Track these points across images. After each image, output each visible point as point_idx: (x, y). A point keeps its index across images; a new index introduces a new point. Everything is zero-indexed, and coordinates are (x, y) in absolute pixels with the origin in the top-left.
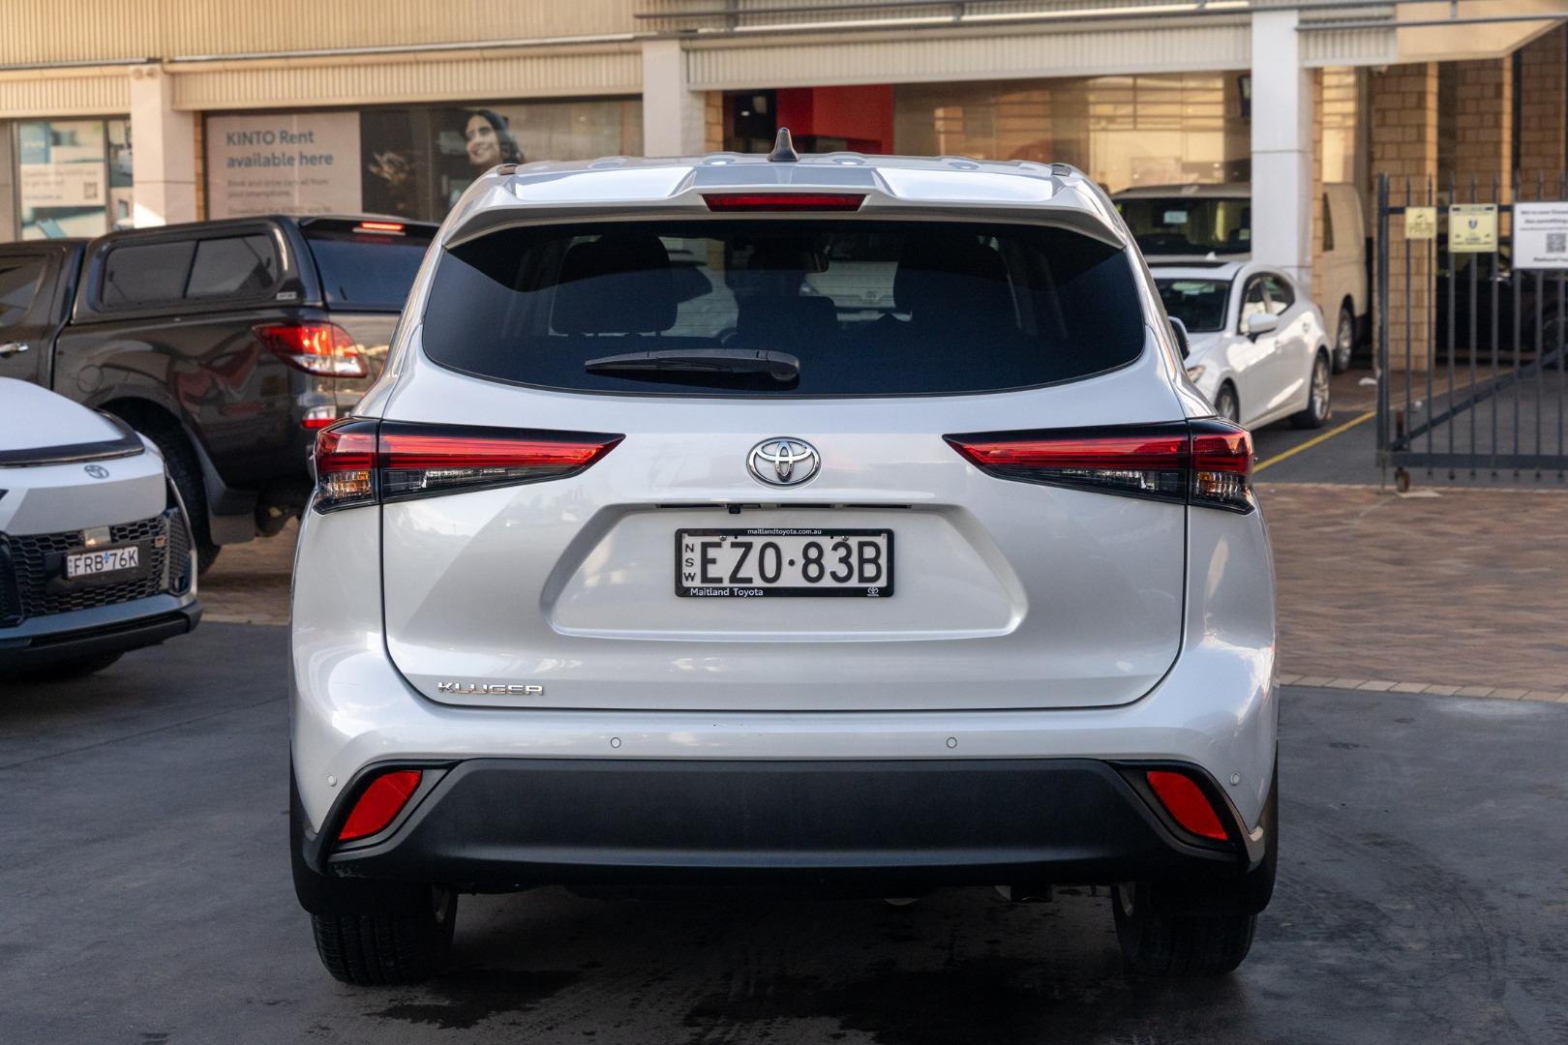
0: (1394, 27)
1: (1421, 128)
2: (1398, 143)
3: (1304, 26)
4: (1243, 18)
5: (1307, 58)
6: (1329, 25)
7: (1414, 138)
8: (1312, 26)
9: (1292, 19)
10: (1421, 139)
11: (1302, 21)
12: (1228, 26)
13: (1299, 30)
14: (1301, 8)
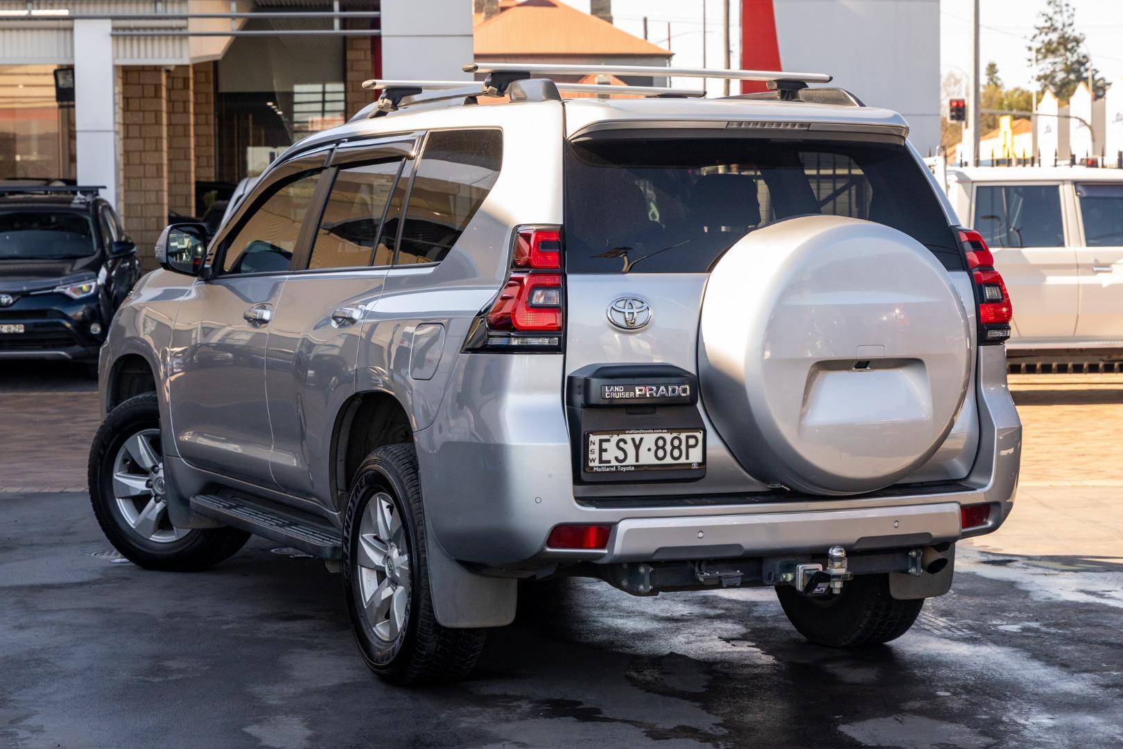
0: (187, 36)
1: (158, 113)
2: (140, 125)
3: (115, 33)
4: (67, 23)
5: (118, 57)
6: (135, 32)
7: (154, 121)
8: (120, 32)
9: (107, 25)
10: (158, 122)
11: (114, 28)
12: (52, 29)
13: (112, 35)
14: (113, 18)
